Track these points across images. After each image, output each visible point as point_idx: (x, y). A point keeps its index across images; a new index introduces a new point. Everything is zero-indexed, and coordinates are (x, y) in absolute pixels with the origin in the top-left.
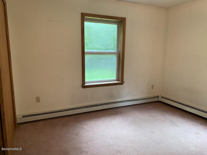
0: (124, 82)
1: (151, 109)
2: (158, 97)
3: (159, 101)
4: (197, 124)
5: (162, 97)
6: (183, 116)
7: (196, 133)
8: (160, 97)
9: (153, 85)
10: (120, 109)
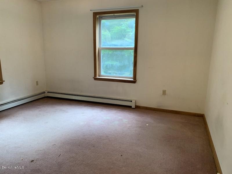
0: (4, 81)
1: (40, 105)
2: (44, 92)
3: (46, 96)
4: (82, 107)
5: (48, 92)
6: (70, 104)
7: (82, 113)
8: (46, 92)
9: (37, 80)
10: (4, 113)
